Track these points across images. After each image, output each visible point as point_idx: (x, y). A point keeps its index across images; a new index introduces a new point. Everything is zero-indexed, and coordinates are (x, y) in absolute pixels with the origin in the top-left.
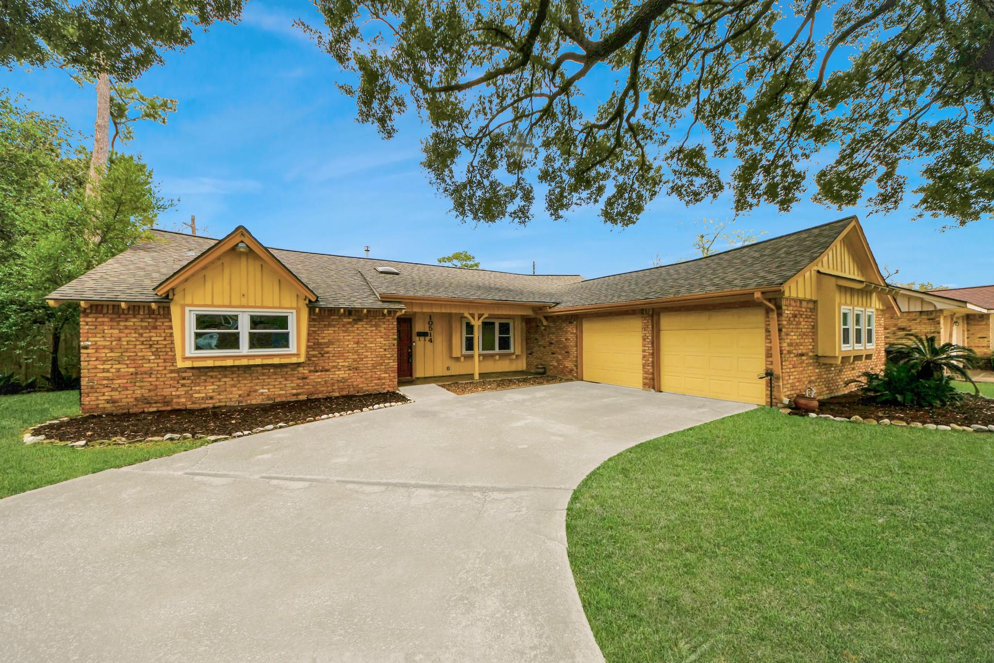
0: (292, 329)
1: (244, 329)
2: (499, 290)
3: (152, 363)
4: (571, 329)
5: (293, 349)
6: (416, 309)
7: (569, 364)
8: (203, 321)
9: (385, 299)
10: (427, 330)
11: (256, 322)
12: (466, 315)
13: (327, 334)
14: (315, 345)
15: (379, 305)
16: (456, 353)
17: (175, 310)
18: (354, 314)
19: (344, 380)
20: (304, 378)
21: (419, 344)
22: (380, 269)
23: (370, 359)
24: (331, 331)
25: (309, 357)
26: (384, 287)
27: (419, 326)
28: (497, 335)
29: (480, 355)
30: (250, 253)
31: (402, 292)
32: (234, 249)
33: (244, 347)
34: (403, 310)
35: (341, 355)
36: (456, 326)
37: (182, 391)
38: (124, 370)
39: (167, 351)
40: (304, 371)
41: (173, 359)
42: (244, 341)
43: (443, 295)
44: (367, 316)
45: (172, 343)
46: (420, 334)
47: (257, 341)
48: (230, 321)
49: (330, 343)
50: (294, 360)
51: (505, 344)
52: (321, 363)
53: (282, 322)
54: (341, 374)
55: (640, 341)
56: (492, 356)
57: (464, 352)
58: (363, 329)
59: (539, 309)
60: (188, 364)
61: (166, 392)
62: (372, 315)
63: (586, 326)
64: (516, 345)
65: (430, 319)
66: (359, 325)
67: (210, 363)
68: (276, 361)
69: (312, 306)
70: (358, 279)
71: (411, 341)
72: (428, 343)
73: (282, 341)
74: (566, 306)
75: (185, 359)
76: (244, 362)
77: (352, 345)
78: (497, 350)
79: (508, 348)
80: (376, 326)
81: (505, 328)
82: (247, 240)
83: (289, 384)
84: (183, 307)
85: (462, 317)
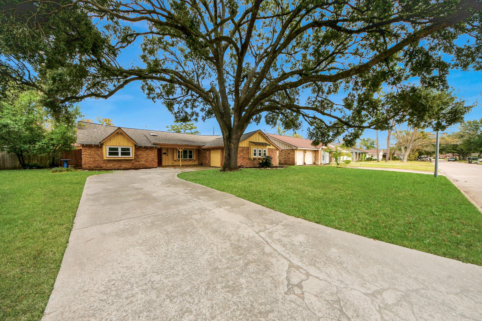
0: (131, 151)
1: (120, 151)
2: (188, 141)
3: (98, 158)
4: (208, 153)
5: (131, 156)
6: (162, 147)
7: (207, 162)
8: (110, 149)
9: (154, 144)
10: (166, 152)
11: (123, 149)
12: (178, 148)
13: (139, 153)
14: (136, 155)
15: (152, 146)
16: (175, 159)
17: (104, 147)
18: (146, 148)
19: (143, 164)
20: (133, 163)
21: (164, 156)
22: (151, 134)
23: (150, 159)
24: (140, 152)
25: (135, 158)
26: (153, 140)
27: (164, 151)
28: (188, 154)
29: (182, 160)
30: (121, 134)
31: (159, 142)
32: (118, 133)
33: (120, 155)
34: (159, 147)
35: (142, 158)
36: (175, 151)
37: (104, 165)
38: (92, 160)
39: (102, 156)
40: (133, 161)
41: (103, 158)
42: (120, 154)
43: (170, 143)
44: (149, 148)
45: (102, 154)
46: (164, 153)
47: (123, 154)
48: (117, 149)
49: (139, 155)
50: (131, 159)
51: (191, 157)
52: (138, 160)
53: (128, 149)
54: (143, 163)
55: (220, 155)
56: (187, 160)
57: (178, 159)
58: (148, 151)
59: (199, 147)
60: (107, 159)
61: (101, 165)
62: (151, 148)
63: (212, 152)
64: (194, 157)
65: (167, 149)
66: (147, 151)
67: (112, 159)
68: (127, 159)
69: (135, 146)
70: (145, 137)
71: (161, 155)
72: (167, 156)
73: (129, 154)
74: (206, 146)
75: (107, 157)
76: (120, 159)
77: (145, 156)
78: (188, 158)
79: (192, 158)
80: (152, 151)
81: (191, 152)
82: (121, 131)
83: (130, 164)
84: (106, 146)
85: (177, 149)
